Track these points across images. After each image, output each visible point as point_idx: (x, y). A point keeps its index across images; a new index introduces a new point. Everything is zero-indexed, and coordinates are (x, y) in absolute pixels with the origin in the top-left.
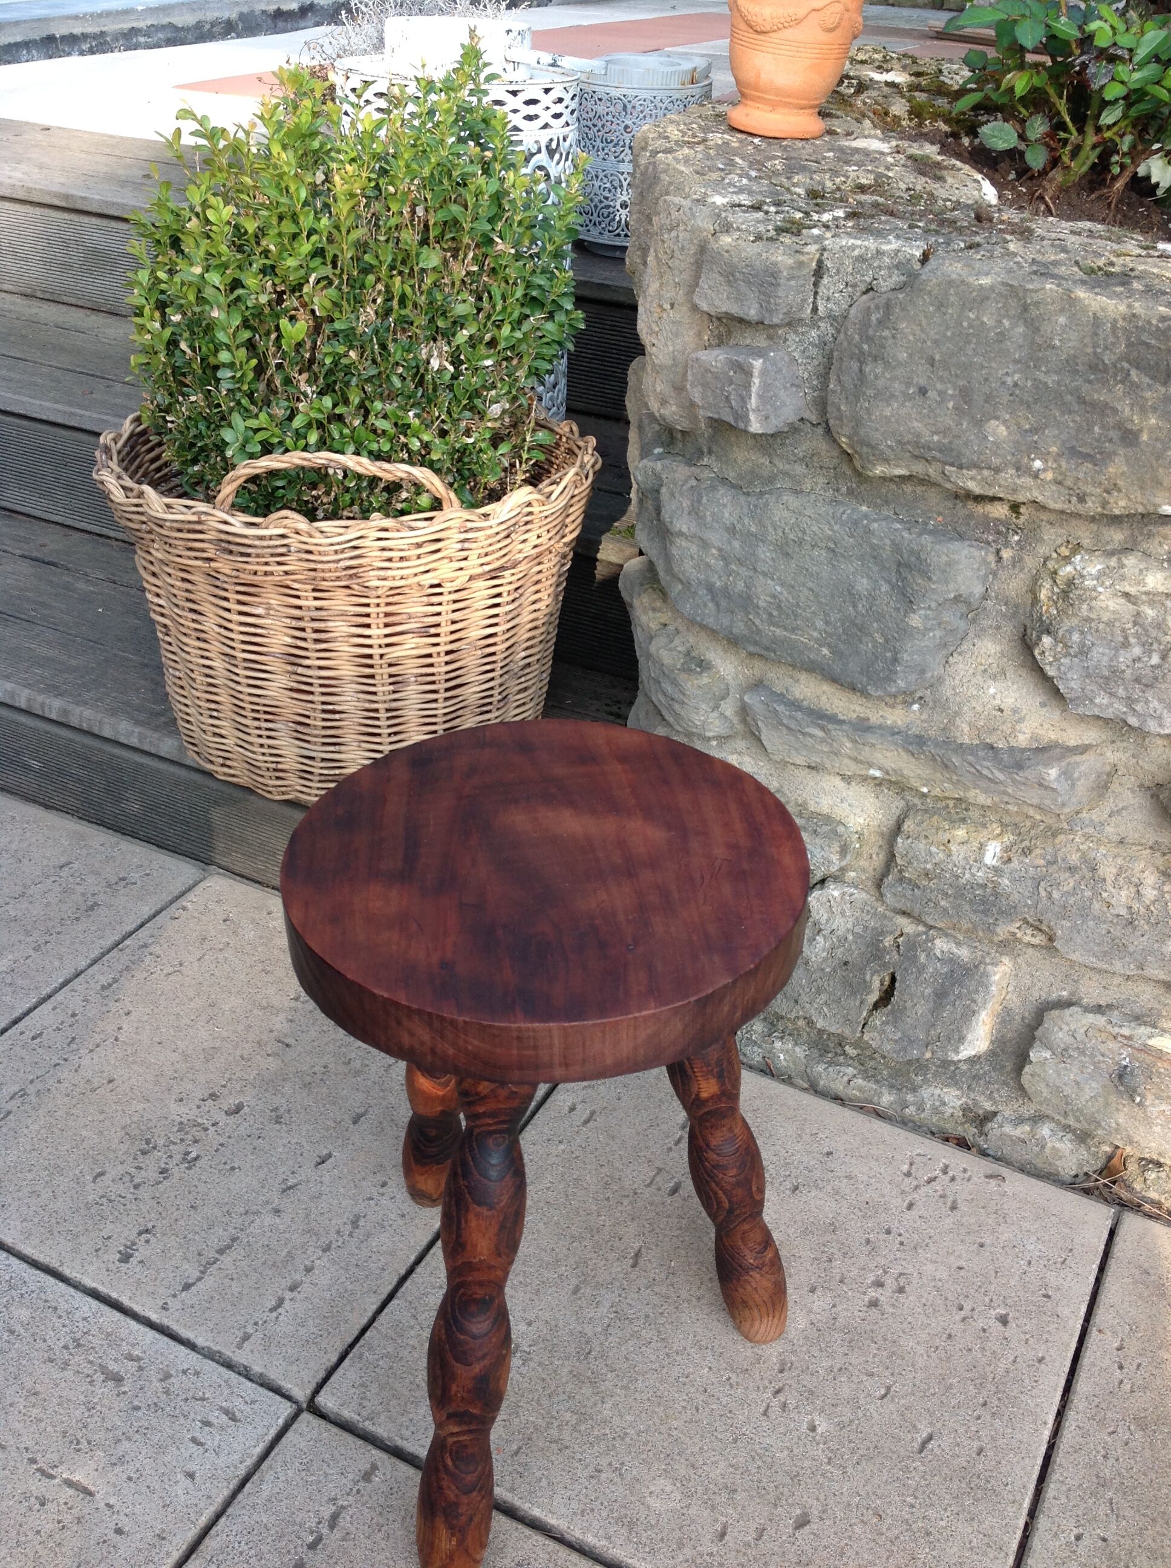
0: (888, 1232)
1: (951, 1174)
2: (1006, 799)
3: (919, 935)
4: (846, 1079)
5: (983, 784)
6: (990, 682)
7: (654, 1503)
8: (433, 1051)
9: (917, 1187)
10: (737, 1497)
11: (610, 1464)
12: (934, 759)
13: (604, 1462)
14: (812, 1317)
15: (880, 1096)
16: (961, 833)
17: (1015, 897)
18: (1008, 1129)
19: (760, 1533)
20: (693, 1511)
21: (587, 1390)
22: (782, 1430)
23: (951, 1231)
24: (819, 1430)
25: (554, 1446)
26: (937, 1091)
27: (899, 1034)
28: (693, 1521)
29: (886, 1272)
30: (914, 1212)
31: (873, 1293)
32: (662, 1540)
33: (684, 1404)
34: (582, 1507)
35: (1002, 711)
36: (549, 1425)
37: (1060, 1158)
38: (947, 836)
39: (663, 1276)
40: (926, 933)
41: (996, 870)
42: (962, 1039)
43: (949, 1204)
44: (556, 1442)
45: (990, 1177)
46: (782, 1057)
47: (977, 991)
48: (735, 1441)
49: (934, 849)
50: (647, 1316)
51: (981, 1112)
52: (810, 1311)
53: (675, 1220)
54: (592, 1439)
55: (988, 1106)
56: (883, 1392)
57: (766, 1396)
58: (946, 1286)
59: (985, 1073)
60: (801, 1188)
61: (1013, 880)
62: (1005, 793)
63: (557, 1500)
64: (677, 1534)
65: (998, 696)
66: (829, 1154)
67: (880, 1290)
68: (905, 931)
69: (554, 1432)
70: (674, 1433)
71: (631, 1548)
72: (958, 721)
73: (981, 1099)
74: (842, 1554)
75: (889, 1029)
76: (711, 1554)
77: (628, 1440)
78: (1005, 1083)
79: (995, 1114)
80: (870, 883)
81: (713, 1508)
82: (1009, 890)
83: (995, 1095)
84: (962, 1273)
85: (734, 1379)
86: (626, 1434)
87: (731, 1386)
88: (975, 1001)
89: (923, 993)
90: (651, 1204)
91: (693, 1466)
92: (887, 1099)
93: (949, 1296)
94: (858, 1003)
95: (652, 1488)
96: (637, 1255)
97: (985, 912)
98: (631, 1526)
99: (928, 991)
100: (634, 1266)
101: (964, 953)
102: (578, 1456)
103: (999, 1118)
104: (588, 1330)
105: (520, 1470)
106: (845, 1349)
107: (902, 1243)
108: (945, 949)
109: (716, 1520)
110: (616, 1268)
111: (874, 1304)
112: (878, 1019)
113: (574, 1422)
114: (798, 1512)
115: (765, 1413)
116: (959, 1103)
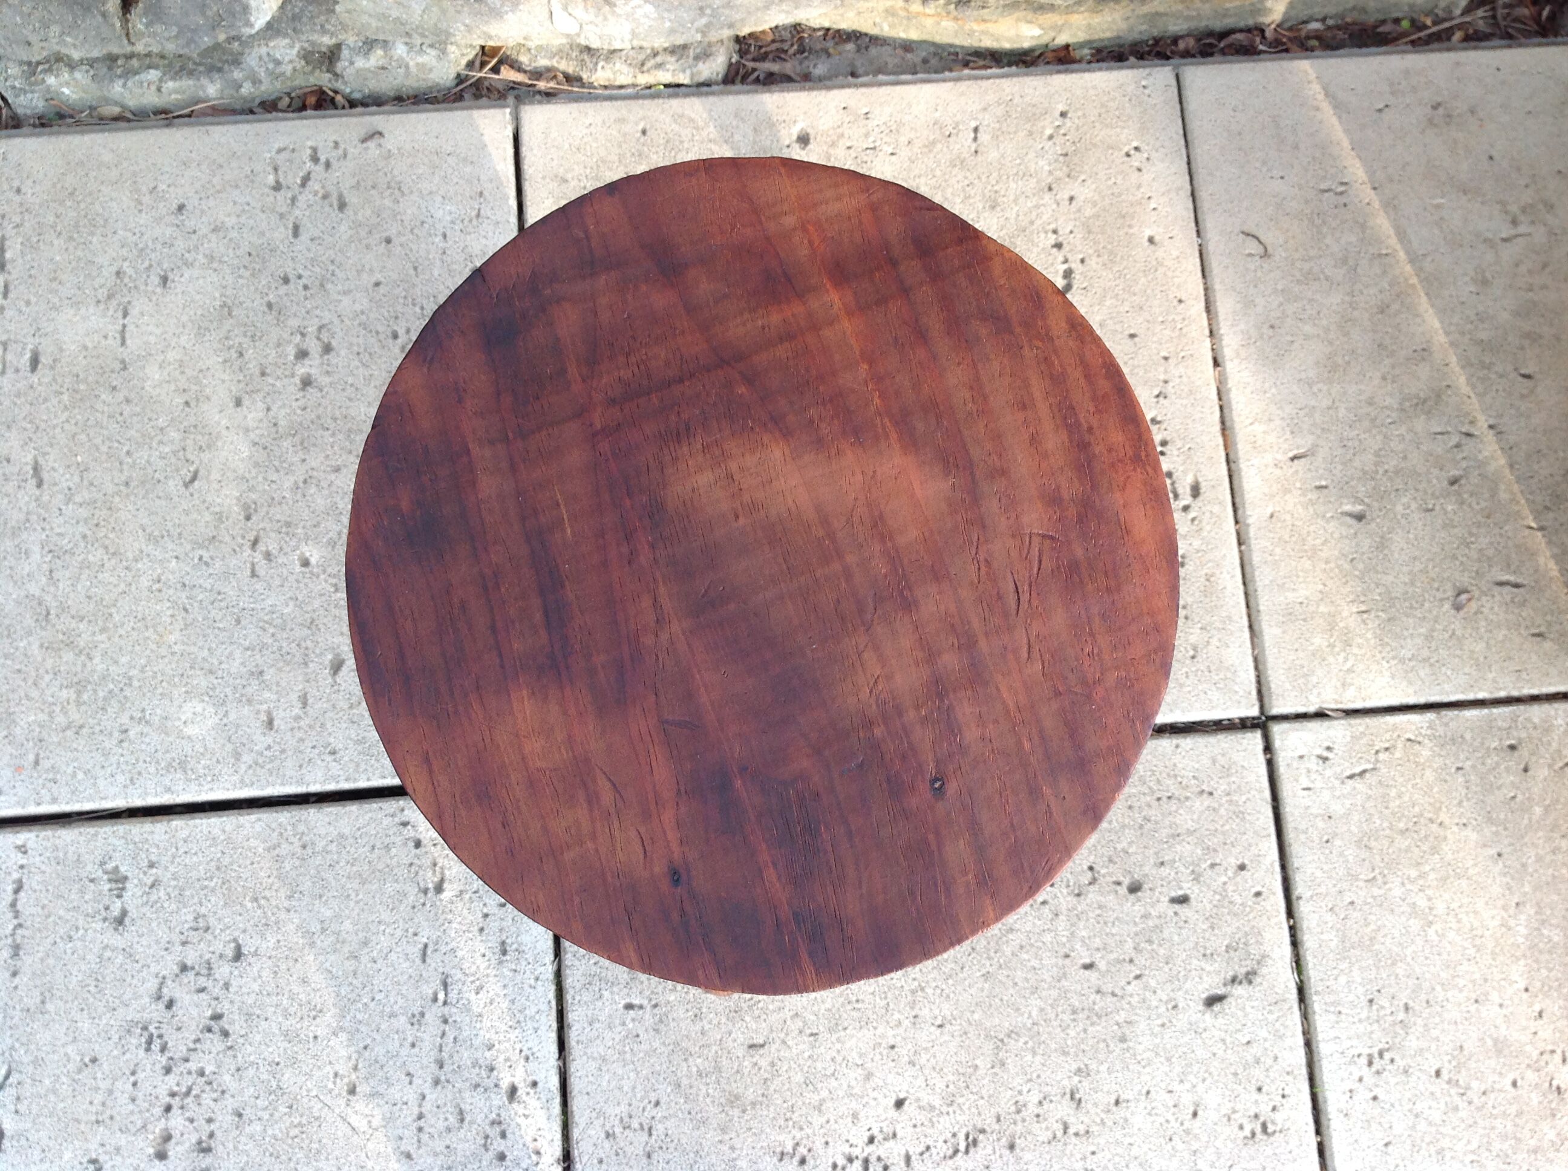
0: (286, 280)
1: (323, 159)
4: (153, 88)
7: (193, 731)
9: (294, 200)
10: (267, 677)
11: (132, 718)
13: (125, 719)
14: (252, 436)
15: (203, 89)
18: (360, 62)
19: (304, 702)
20: (232, 716)
21: (68, 656)
22: (277, 582)
23: (351, 240)
24: (313, 561)
25: (69, 733)
26: (263, 50)
27: (174, 29)
28: (238, 726)
29: (303, 335)
30: (304, 237)
31: (301, 370)
32: (218, 762)
33: (169, 612)
34: (128, 776)
36: (51, 714)
37: (431, 70)
39: (77, 479)
43: (335, 204)
44: (68, 727)
45: (365, 138)
50: (84, 537)
51: (324, 49)
52: (247, 430)
53: (54, 401)
54: (100, 704)
55: (327, 41)
57: (245, 554)
58: (372, 316)
59: (302, 10)
60: (171, 276)
63: (101, 783)
64: (229, 747)
66: (181, 208)
67: (307, 362)
69: (61, 719)
70: (176, 648)
71: (193, 786)
73: (315, 37)
75: (159, 28)
76: (269, 748)
77: (136, 683)
79: (339, 46)
81: (249, 702)
83: (328, 27)
84: (382, 289)
85: (206, 556)
86: (130, 678)
87: (207, 564)
90: (18, 395)
91: (211, 672)
92: (212, 88)
93: (381, 329)
94: (101, 18)
95: (183, 718)
96: (36, 469)
98: (183, 765)
100: (40, 485)
102: (97, 729)
103: (345, 53)
104: (33, 589)
105: (51, 776)
106: (300, 455)
107: (306, 287)
109: (258, 712)
110: (23, 498)
111: (306, 382)
113: (74, 696)
114: (330, 657)
115: (254, 574)
116: (295, 52)
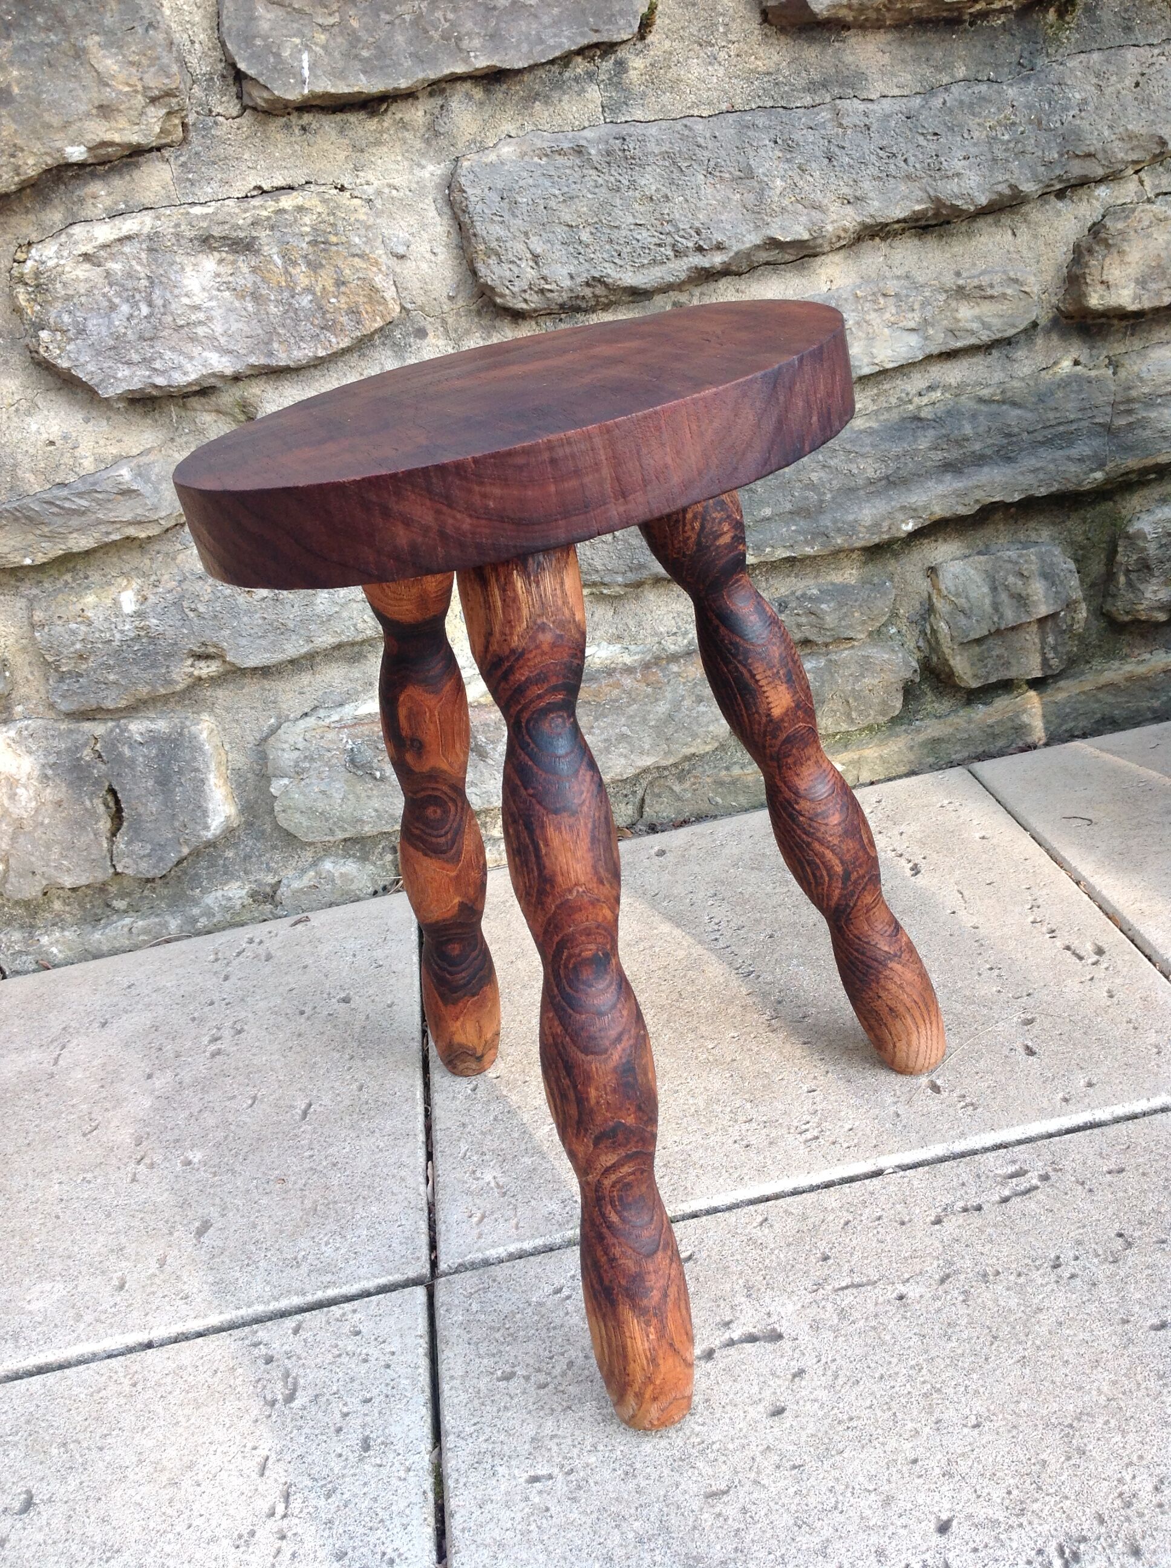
0: (211, 1003)
1: (257, 940)
2: (103, 528)
3: (112, 731)
4: (126, 929)
5: (75, 522)
6: (28, 419)
7: (36, 1306)
9: (228, 964)
10: (128, 1250)
12: (16, 519)
14: (157, 1093)
15: (165, 925)
16: (90, 599)
17: (170, 632)
18: (296, 885)
19: (163, 1261)
20: (82, 1287)
22: (156, 1181)
23: (273, 972)
24: (196, 1160)
26: (220, 893)
27: (149, 846)
28: (85, 1295)
29: (219, 1029)
30: (232, 980)
31: (212, 1048)
32: (55, 1326)
33: (41, 1222)
35: (52, 443)
37: (352, 881)
38: (80, 606)
40: (118, 726)
41: (140, 615)
42: (205, 813)
43: (263, 959)
45: (296, 923)
46: (54, 950)
47: (194, 759)
48: (109, 1215)
49: (73, 626)
51: (266, 889)
52: (153, 1091)
55: (270, 879)
56: (250, 1102)
57: (129, 1168)
58: (283, 1007)
60: (110, 1021)
61: (161, 616)
62: (100, 522)
64: (71, 1313)
65: (42, 430)
66: (131, 986)
67: (219, 1042)
68: (97, 733)
70: (38, 1246)
72: (20, 473)
73: (261, 876)
74: (255, 1226)
75: (137, 846)
76: (115, 1305)
78: (274, 847)
79: (279, 882)
80: (41, 709)
81: (104, 1273)
82: (161, 629)
83: (272, 865)
84: (294, 992)
85: (89, 1176)
87: (89, 1182)
88: (197, 770)
89: (146, 789)
91: (69, 1257)
92: (174, 924)
93: (288, 1011)
94: (92, 836)
95: (29, 1298)
97: (153, 666)
98: (16, 1336)
99: (150, 783)
101: (162, 725)
103: (285, 881)
106: (199, 1096)
107: (228, 1004)
108: (143, 730)
109: (111, 1279)
111: (216, 1053)
112: (121, 841)
114: (197, 1224)
115: (134, 1180)
116: (244, 892)
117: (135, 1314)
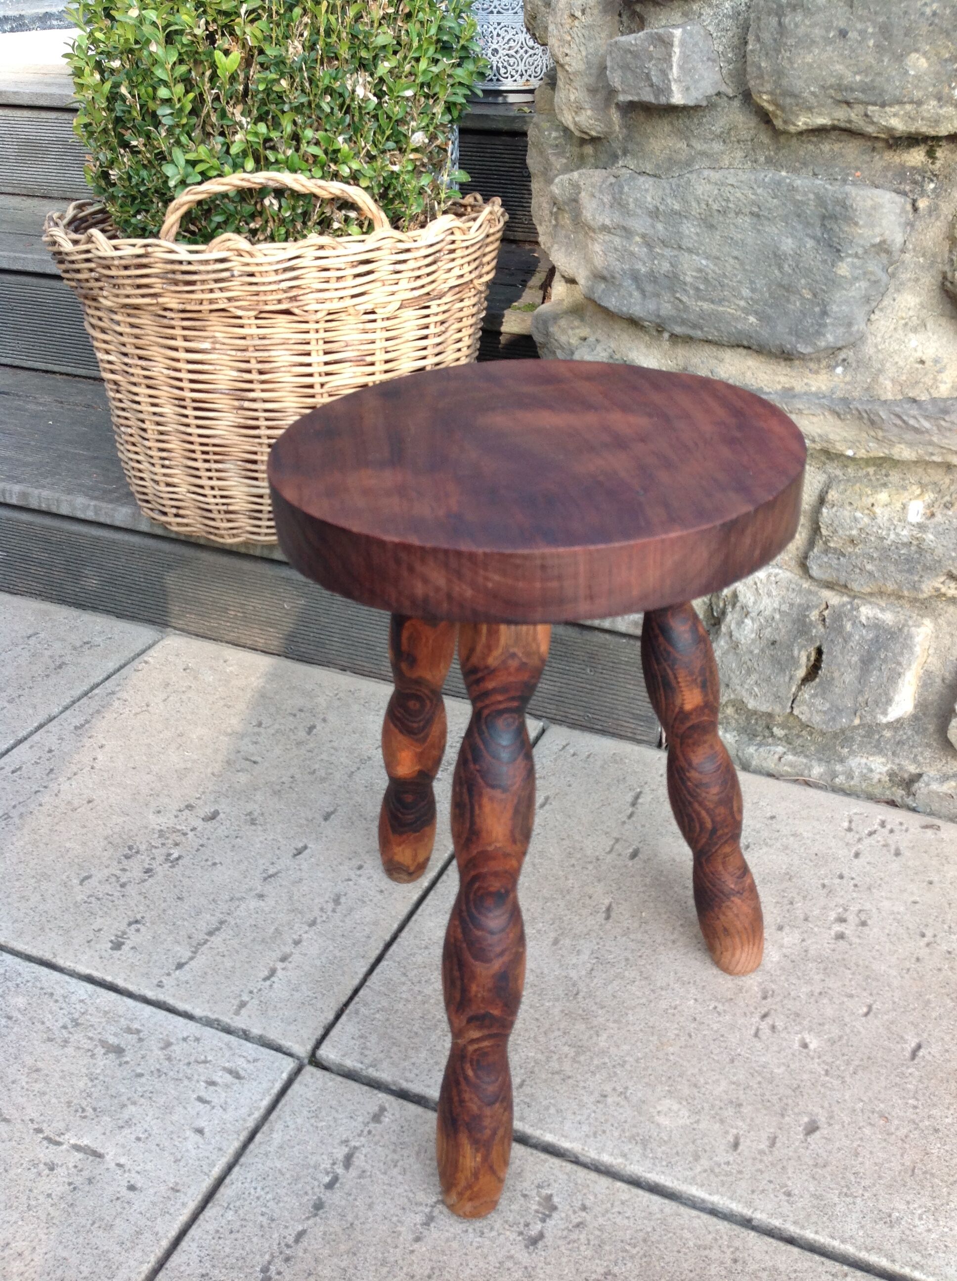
0: (841, 877)
1: (889, 827)
2: (930, 449)
3: (844, 605)
4: (777, 756)
5: (909, 436)
6: (912, 335)
7: (664, 1121)
8: (449, 597)
9: (860, 840)
10: (744, 1110)
11: (614, 1089)
12: (861, 418)
13: (608, 1088)
14: (784, 950)
15: (810, 768)
16: (883, 496)
17: (940, 551)
18: (935, 786)
19: (773, 1142)
20: (703, 1126)
21: (581, 1026)
22: (775, 1048)
23: (899, 873)
24: (812, 1046)
25: (557, 1077)
26: (864, 761)
27: (828, 705)
28: (705, 1135)
29: (846, 910)
30: (862, 860)
31: (838, 928)
32: (677, 1153)
33: (676, 1032)
34: (593, 1129)
35: (922, 362)
36: (548, 1059)
38: (871, 500)
39: (636, 925)
40: (851, 603)
41: (921, 527)
42: (889, 701)
43: (893, 851)
44: (557, 1073)
45: (926, 827)
47: (902, 654)
48: (732, 1061)
49: (858, 514)
50: (627, 960)
51: (906, 776)
52: (782, 946)
53: (640, 879)
54: (592, 1068)
55: (913, 769)
56: (865, 1010)
57: (754, 1020)
58: (906, 918)
59: (908, 738)
60: (752, 846)
61: (938, 534)
62: (931, 443)
63: (568, 1125)
64: (691, 1148)
65: (920, 349)
66: (773, 818)
67: (844, 925)
68: (831, 603)
69: (555, 1065)
70: (672, 1057)
71: (648, 1163)
72: (881, 379)
73: (906, 763)
74: (857, 1155)
75: (818, 701)
76: (728, 1163)
77: (628, 1067)
78: (928, 745)
79: (920, 775)
80: (793, 563)
81: (722, 1121)
82: (933, 545)
83: (920, 758)
84: (917, 906)
85: (720, 1008)
86: (625, 1062)
87: (719, 1014)
88: (899, 664)
89: (849, 662)
90: (614, 867)
91: (695, 1086)
92: (817, 771)
93: (910, 926)
94: (787, 679)
95: (659, 1108)
96: (609, 909)
97: (910, 571)
98: (644, 1143)
99: (855, 659)
100: (608, 918)
101: (888, 617)
102: (582, 1084)
103: (925, 778)
104: (573, 974)
105: (527, 1100)
106: (821, 976)
107: (856, 886)
108: (871, 615)
109: (727, 1132)
110: (591, 921)
111: (840, 936)
112: (807, 693)
113: (573, 1054)
114: (806, 1119)
115: (756, 1035)
116: (885, 769)
117: (743, 1184)
